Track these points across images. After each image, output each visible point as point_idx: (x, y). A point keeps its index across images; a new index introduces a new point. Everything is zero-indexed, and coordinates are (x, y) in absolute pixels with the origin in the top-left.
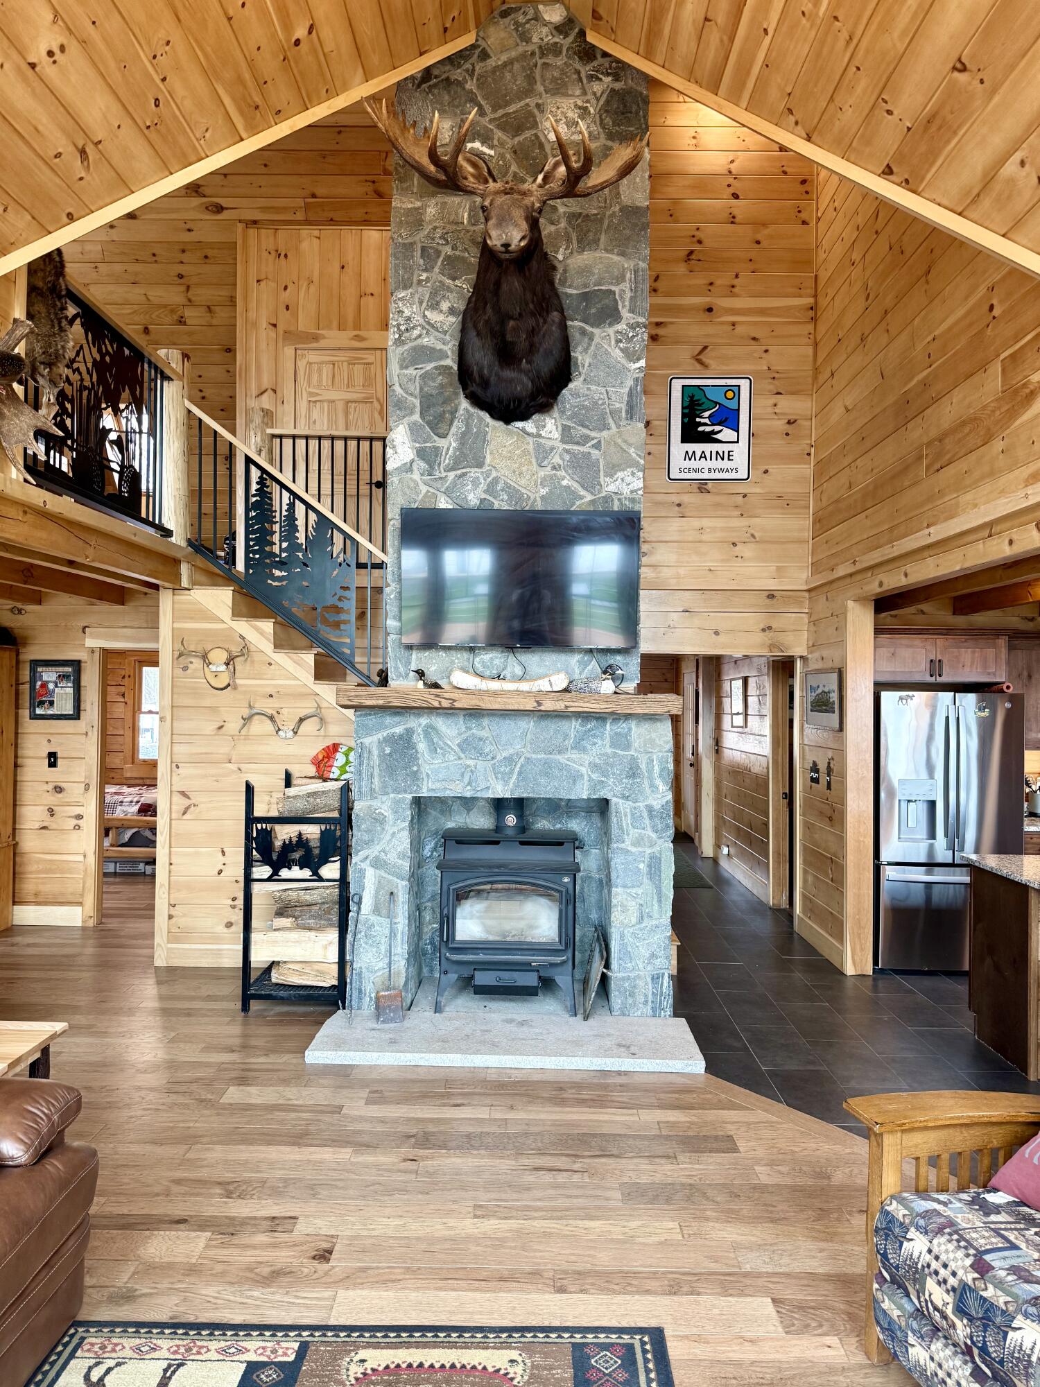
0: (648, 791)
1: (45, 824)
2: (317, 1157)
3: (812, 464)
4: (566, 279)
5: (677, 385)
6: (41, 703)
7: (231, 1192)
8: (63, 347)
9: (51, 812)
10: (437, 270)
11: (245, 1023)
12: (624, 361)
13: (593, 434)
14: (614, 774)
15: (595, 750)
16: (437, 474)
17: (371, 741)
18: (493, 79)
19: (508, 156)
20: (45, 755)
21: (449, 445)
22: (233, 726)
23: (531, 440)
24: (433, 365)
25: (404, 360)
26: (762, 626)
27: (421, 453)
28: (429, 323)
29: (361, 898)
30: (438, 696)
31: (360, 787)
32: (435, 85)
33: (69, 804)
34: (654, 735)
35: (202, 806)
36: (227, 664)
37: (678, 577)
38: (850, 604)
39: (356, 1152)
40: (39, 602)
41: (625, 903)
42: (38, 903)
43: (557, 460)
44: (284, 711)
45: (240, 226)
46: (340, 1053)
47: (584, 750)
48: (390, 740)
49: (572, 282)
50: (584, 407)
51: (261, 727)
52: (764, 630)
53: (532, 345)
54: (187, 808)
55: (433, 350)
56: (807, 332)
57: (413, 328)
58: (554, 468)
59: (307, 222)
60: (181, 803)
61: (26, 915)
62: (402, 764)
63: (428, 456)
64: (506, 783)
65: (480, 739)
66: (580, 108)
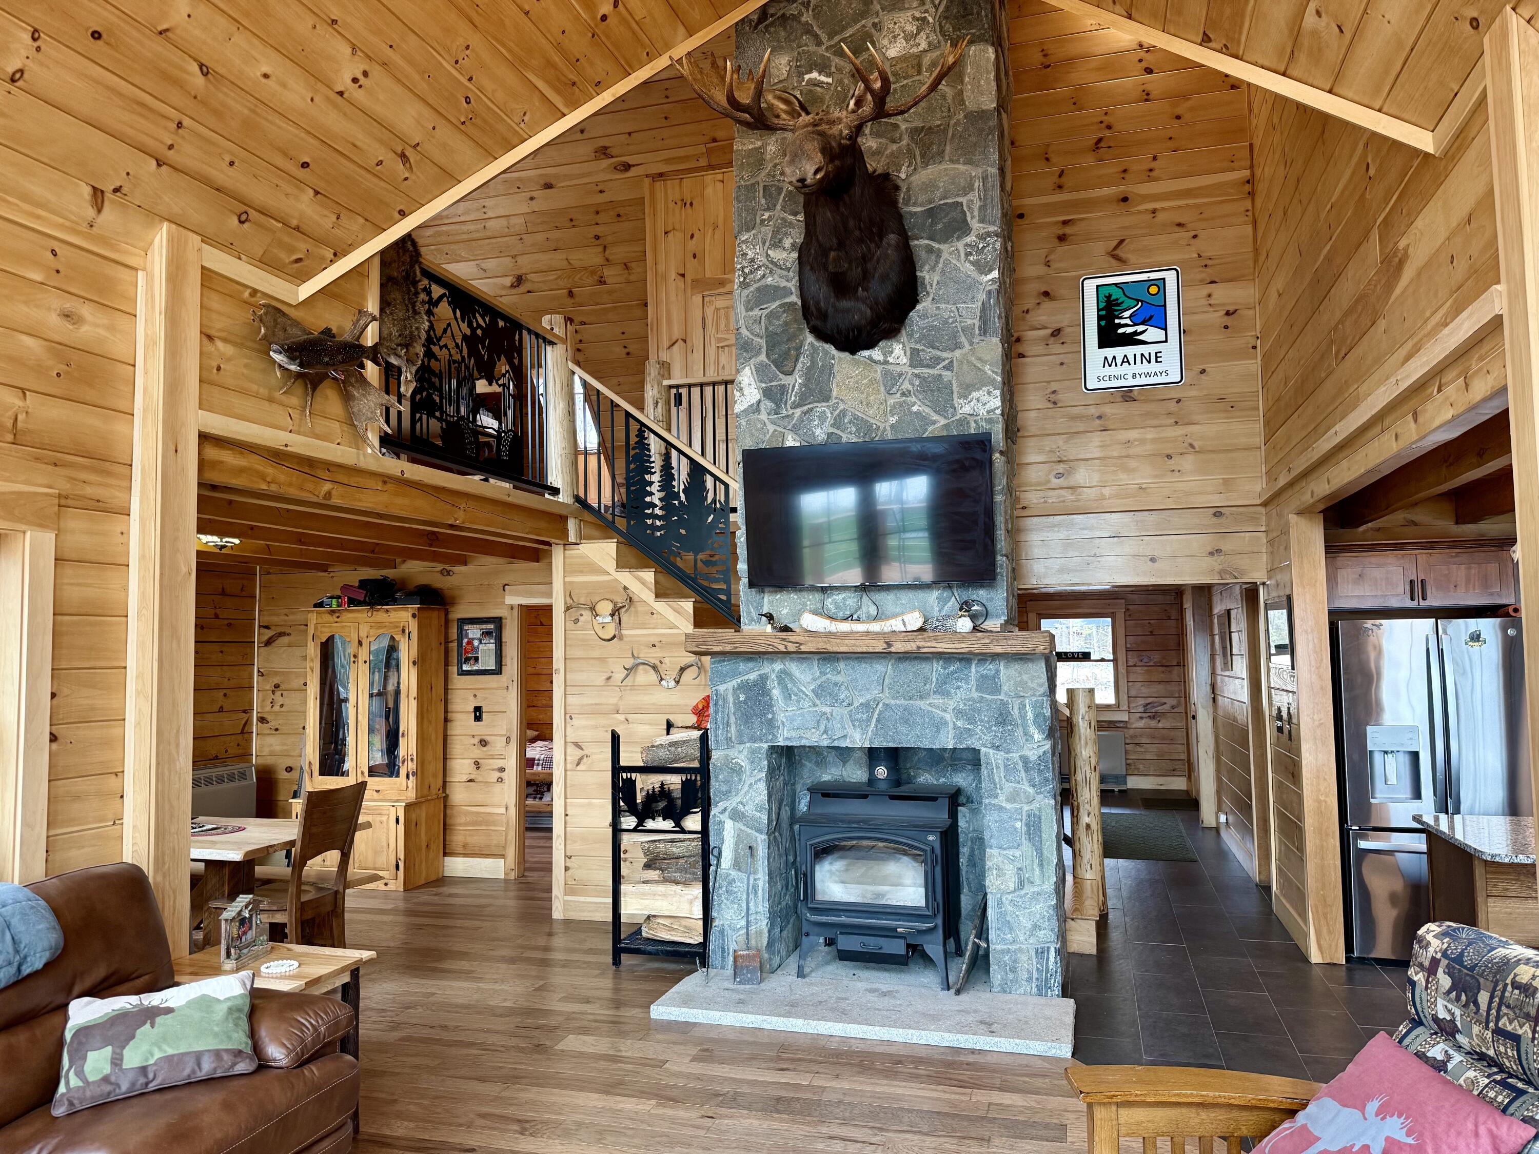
0: (1022, 740)
1: (472, 777)
2: (619, 1106)
3: (1259, 358)
4: (909, 199)
5: (1090, 286)
6: (467, 660)
7: (525, 1129)
8: (417, 328)
9: (477, 765)
10: (778, 207)
11: (617, 976)
12: (975, 274)
13: (945, 355)
14: (981, 721)
15: (961, 694)
16: (784, 412)
17: (727, 688)
18: (829, 7)
19: (846, 81)
20: (472, 709)
21: (796, 381)
22: (620, 674)
23: (879, 368)
24: (778, 303)
25: (749, 302)
26: (1209, 549)
27: (767, 393)
28: (772, 262)
29: (720, 851)
30: (784, 640)
31: (716, 736)
32: (772, 24)
33: (492, 757)
34: (1025, 677)
35: (594, 757)
36: (612, 615)
37: (1103, 498)
38: (1293, 518)
39: (658, 1105)
40: (465, 563)
41: (1001, 866)
42: (465, 855)
43: (906, 386)
44: (666, 660)
45: (647, 181)
46: (684, 1010)
47: (947, 694)
48: (744, 687)
49: (916, 199)
50: (933, 328)
51: (645, 676)
52: (1211, 554)
53: (865, 273)
54: (581, 759)
55: (776, 288)
56: (1243, 209)
57: (757, 269)
58: (903, 394)
59: (711, 167)
60: (574, 754)
61: (457, 866)
62: (757, 712)
63: (775, 395)
64: (864, 731)
65: (836, 684)
66: (918, 19)
